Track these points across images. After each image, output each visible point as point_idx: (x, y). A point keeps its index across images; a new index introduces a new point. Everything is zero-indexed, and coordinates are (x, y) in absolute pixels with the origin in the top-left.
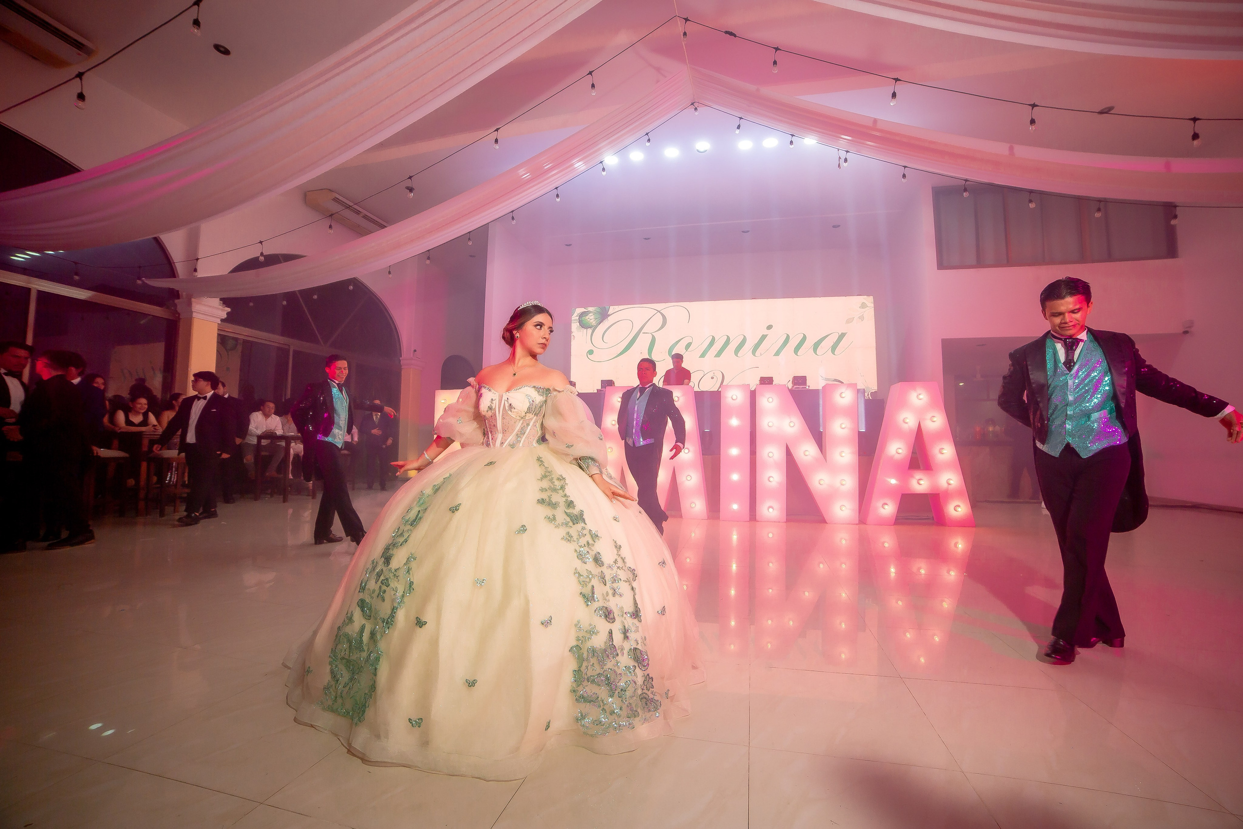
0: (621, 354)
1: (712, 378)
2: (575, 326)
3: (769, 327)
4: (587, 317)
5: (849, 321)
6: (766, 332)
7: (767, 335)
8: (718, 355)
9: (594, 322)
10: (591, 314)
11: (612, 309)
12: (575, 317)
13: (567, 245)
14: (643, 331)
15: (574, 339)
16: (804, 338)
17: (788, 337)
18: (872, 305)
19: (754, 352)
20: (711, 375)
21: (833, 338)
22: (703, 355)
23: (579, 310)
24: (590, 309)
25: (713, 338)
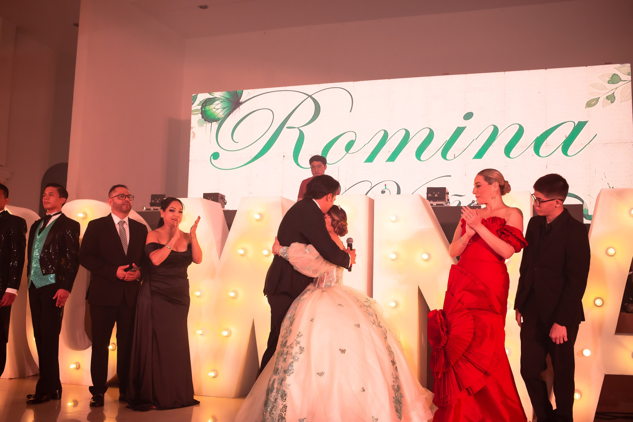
0: (256, 158)
1: (383, 192)
2: (196, 119)
3: (469, 116)
4: (212, 106)
5: (590, 104)
6: (462, 123)
7: (464, 128)
8: (393, 158)
9: (221, 114)
10: (217, 102)
11: (246, 94)
12: (196, 106)
13: (201, 7)
14: (287, 125)
15: (194, 137)
16: (521, 131)
17: (496, 130)
18: (629, 78)
19: (444, 155)
20: (381, 187)
21: (567, 130)
22: (370, 159)
23: (202, 97)
24: (217, 94)
25: (386, 134)
